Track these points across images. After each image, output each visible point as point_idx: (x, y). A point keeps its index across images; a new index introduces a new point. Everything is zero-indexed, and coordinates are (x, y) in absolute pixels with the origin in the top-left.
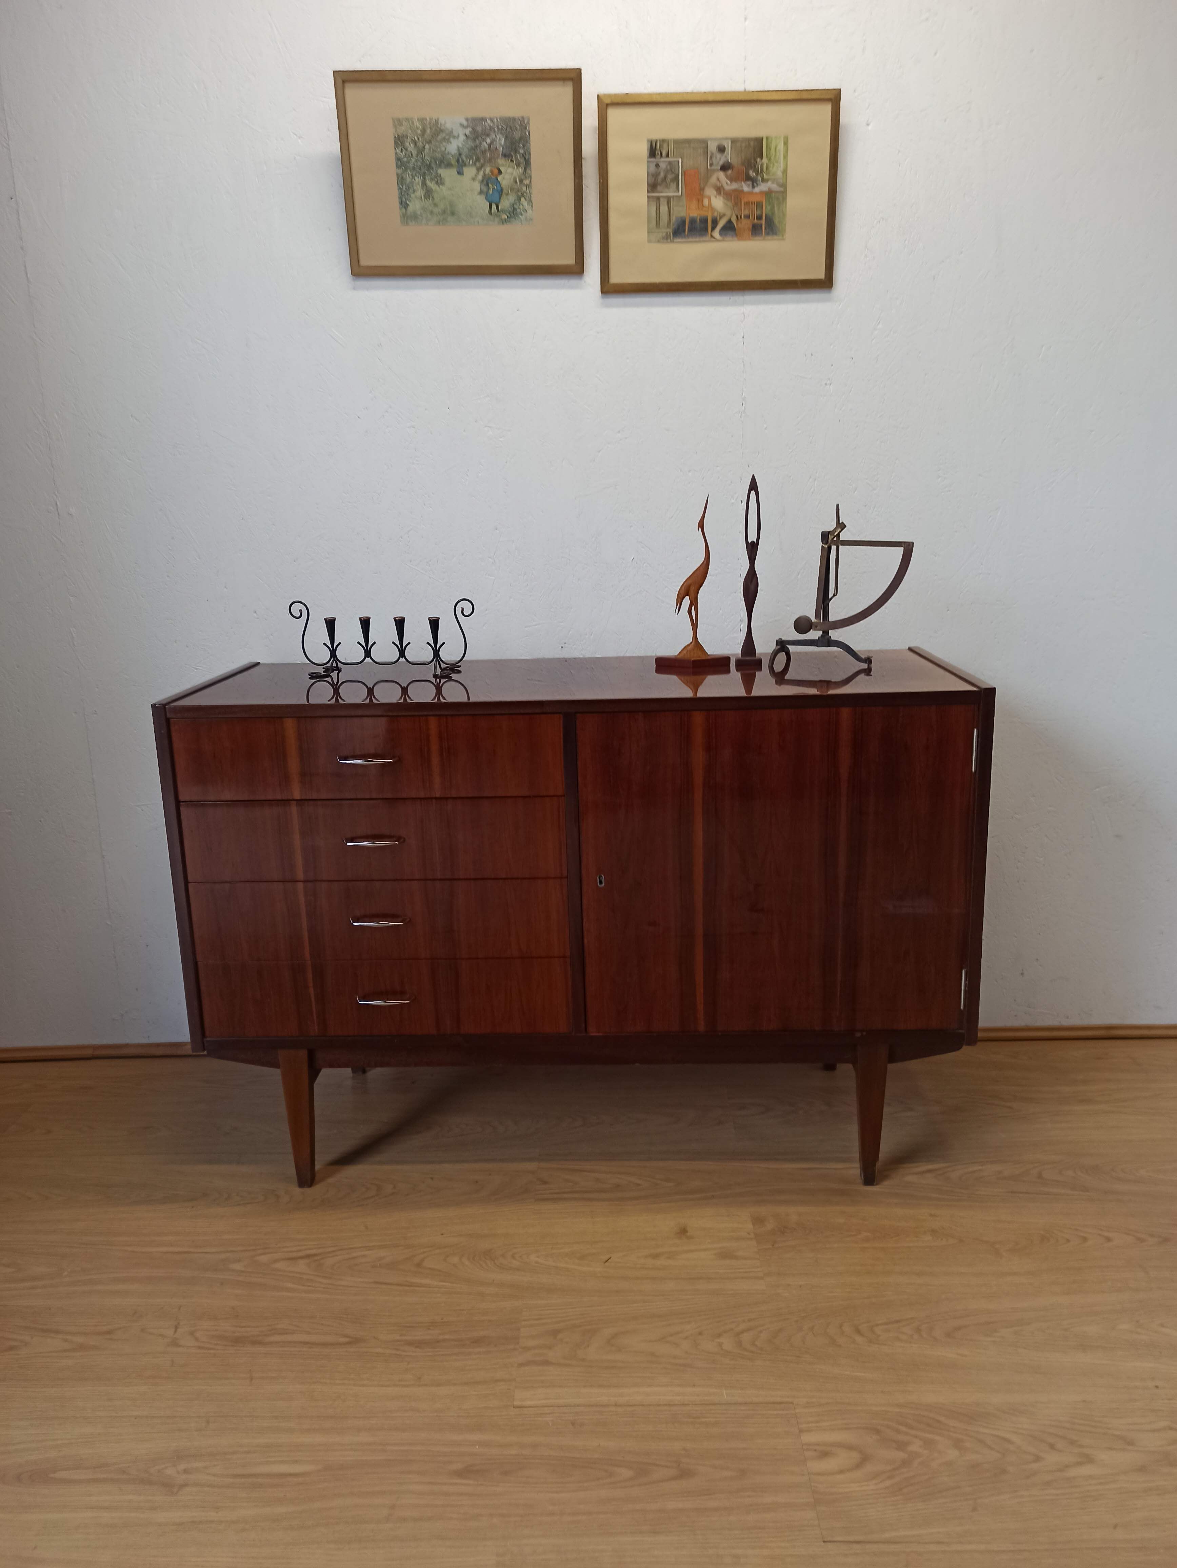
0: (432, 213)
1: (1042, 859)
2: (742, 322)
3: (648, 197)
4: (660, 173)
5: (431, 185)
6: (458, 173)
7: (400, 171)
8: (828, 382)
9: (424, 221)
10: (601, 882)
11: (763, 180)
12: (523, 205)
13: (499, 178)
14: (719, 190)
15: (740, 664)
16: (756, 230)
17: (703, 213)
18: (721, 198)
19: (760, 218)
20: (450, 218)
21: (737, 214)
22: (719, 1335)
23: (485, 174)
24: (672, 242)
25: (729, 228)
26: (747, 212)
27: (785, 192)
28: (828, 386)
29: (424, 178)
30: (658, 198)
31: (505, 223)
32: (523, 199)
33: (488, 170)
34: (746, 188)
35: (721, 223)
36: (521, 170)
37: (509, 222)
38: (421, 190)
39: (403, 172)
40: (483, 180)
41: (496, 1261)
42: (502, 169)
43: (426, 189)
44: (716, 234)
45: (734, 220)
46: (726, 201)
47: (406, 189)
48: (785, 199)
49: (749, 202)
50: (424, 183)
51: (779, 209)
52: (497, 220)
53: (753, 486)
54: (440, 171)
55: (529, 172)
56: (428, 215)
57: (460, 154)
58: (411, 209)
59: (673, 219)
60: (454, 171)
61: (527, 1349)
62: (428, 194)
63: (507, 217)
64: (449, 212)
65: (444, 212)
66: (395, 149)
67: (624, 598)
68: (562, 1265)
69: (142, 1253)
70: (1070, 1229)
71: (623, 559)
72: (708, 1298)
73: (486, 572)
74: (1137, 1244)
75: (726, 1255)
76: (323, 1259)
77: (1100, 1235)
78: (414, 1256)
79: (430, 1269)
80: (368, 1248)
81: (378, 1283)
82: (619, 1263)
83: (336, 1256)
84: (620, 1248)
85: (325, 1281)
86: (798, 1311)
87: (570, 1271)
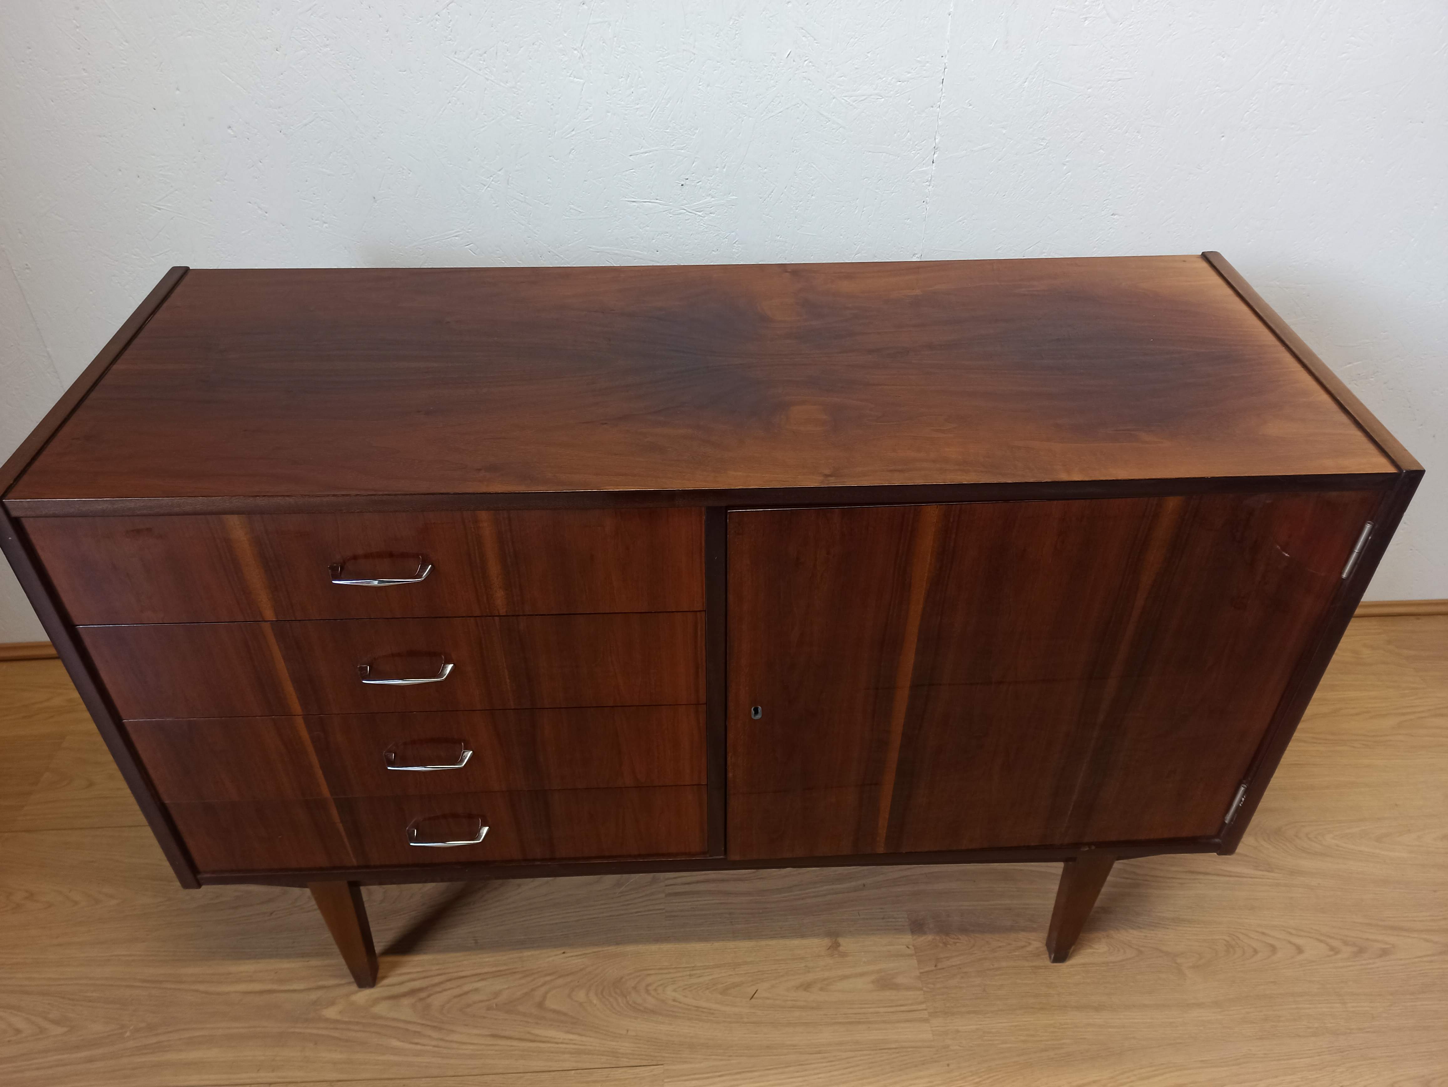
41: (628, 997)
67: (773, 114)
68: (703, 1004)
69: (218, 994)
70: (1257, 932)
71: (775, 54)
72: (869, 1055)
73: (571, 71)
74: (1329, 956)
75: (885, 983)
76: (429, 996)
77: (1290, 942)
78: (533, 990)
79: (554, 1011)
80: (482, 977)
81: (494, 1036)
82: (768, 998)
83: (445, 990)
84: (766, 975)
85: (435, 1034)
86: (970, 1074)
87: (713, 1014)
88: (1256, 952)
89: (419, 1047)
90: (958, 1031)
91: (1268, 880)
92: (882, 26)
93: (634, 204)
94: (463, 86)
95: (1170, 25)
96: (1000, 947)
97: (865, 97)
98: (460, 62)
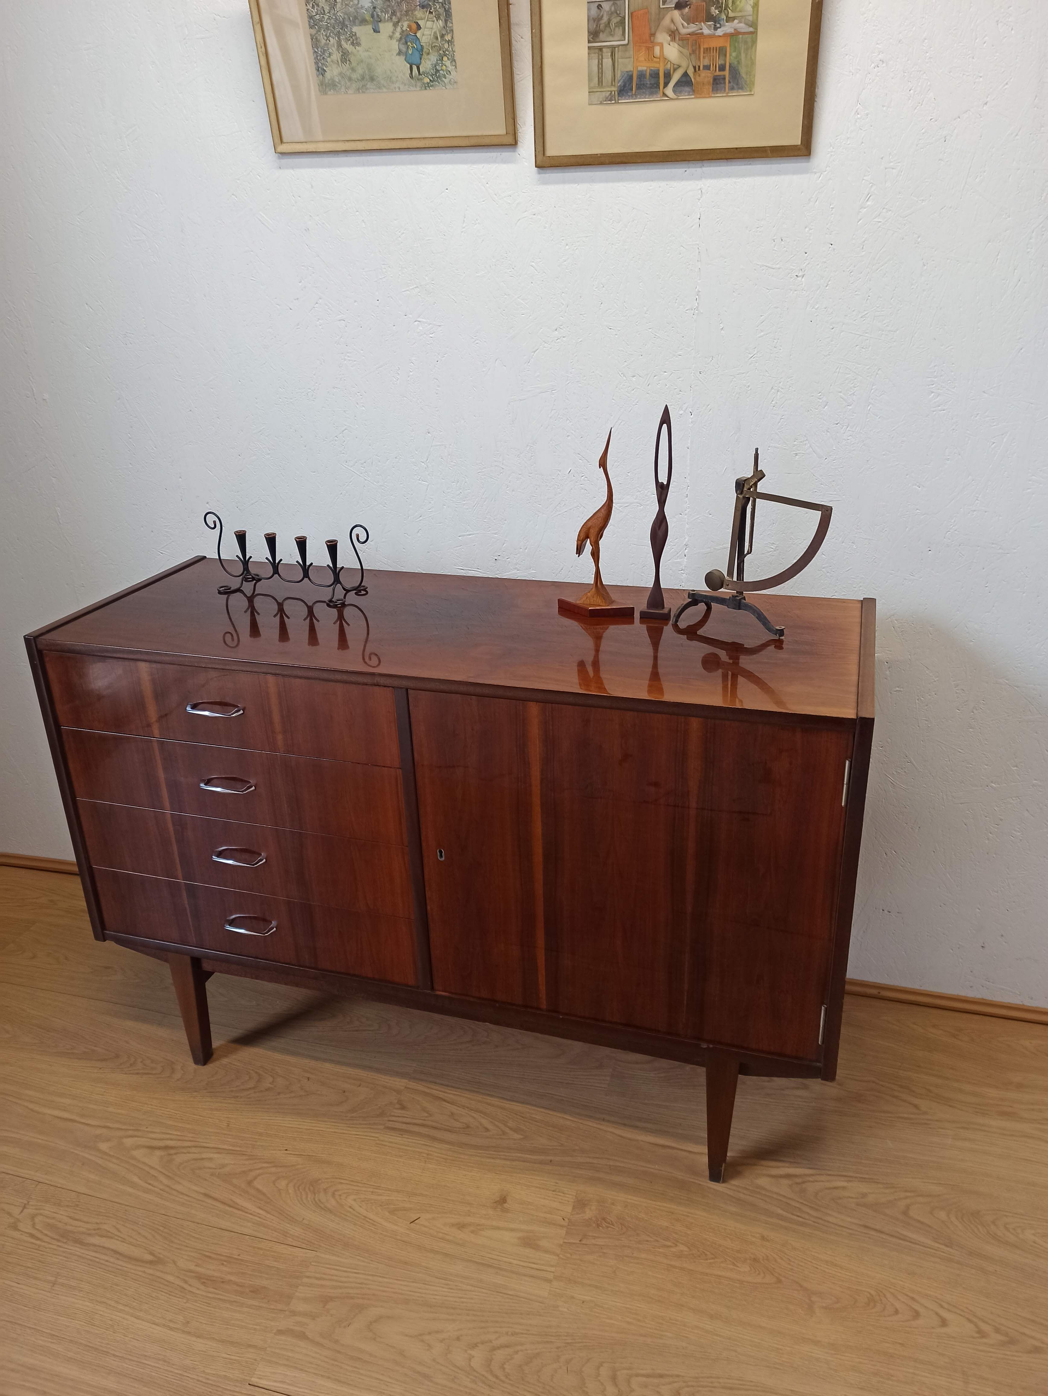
0: (350, 79)
1: (1019, 834)
2: (699, 200)
3: (588, 47)
4: (602, 16)
5: (347, 46)
6: (374, 31)
7: (314, 31)
8: (800, 274)
9: (343, 89)
10: (441, 856)
11: (729, 19)
12: (445, 66)
13: (419, 35)
14: (673, 34)
15: (645, 617)
16: (717, 84)
17: (654, 66)
18: (676, 45)
19: (722, 68)
20: (369, 85)
21: (694, 65)
22: (474, 1346)
23: (403, 31)
24: (617, 103)
25: (685, 82)
26: (706, 62)
27: (754, 33)
28: (800, 279)
29: (339, 38)
30: (600, 49)
31: (427, 88)
32: (445, 58)
33: (405, 24)
34: (706, 31)
35: (676, 77)
36: (441, 23)
37: (432, 86)
38: (337, 52)
39: (317, 33)
40: (401, 38)
41: (316, 1195)
42: (420, 22)
43: (342, 52)
44: (669, 91)
45: (691, 72)
46: (681, 49)
47: (321, 52)
48: (754, 42)
49: (710, 48)
50: (340, 45)
51: (746, 55)
52: (419, 84)
53: (666, 419)
54: (355, 29)
55: (451, 25)
56: (347, 82)
57: (374, 8)
58: (328, 75)
59: (618, 75)
60: (369, 28)
61: (294, 1313)
62: (345, 57)
63: (430, 80)
64: (367, 77)
65: (363, 78)
66: (306, 5)
67: (560, 513)
68: (371, 1216)
69: (38, 1113)
70: (907, 1295)
71: (560, 471)
72: (486, 1293)
73: (419, 477)
74: (974, 1338)
75: (529, 1242)
76: (176, 1154)
77: (937, 1314)
78: (251, 1170)
79: (258, 1190)
80: (219, 1150)
81: (206, 1195)
82: (425, 1226)
83: (189, 1153)
84: (433, 1209)
85: (165, 1181)
86: (566, 1334)
87: (375, 1225)
88: (897, 1312)
89: (150, 1187)
90: (573, 1297)
91: (942, 1254)
92: (637, 455)
93: (462, 571)
94: (350, 483)
95: (868, 461)
96: (647, 1241)
97: (628, 504)
98: (349, 468)
